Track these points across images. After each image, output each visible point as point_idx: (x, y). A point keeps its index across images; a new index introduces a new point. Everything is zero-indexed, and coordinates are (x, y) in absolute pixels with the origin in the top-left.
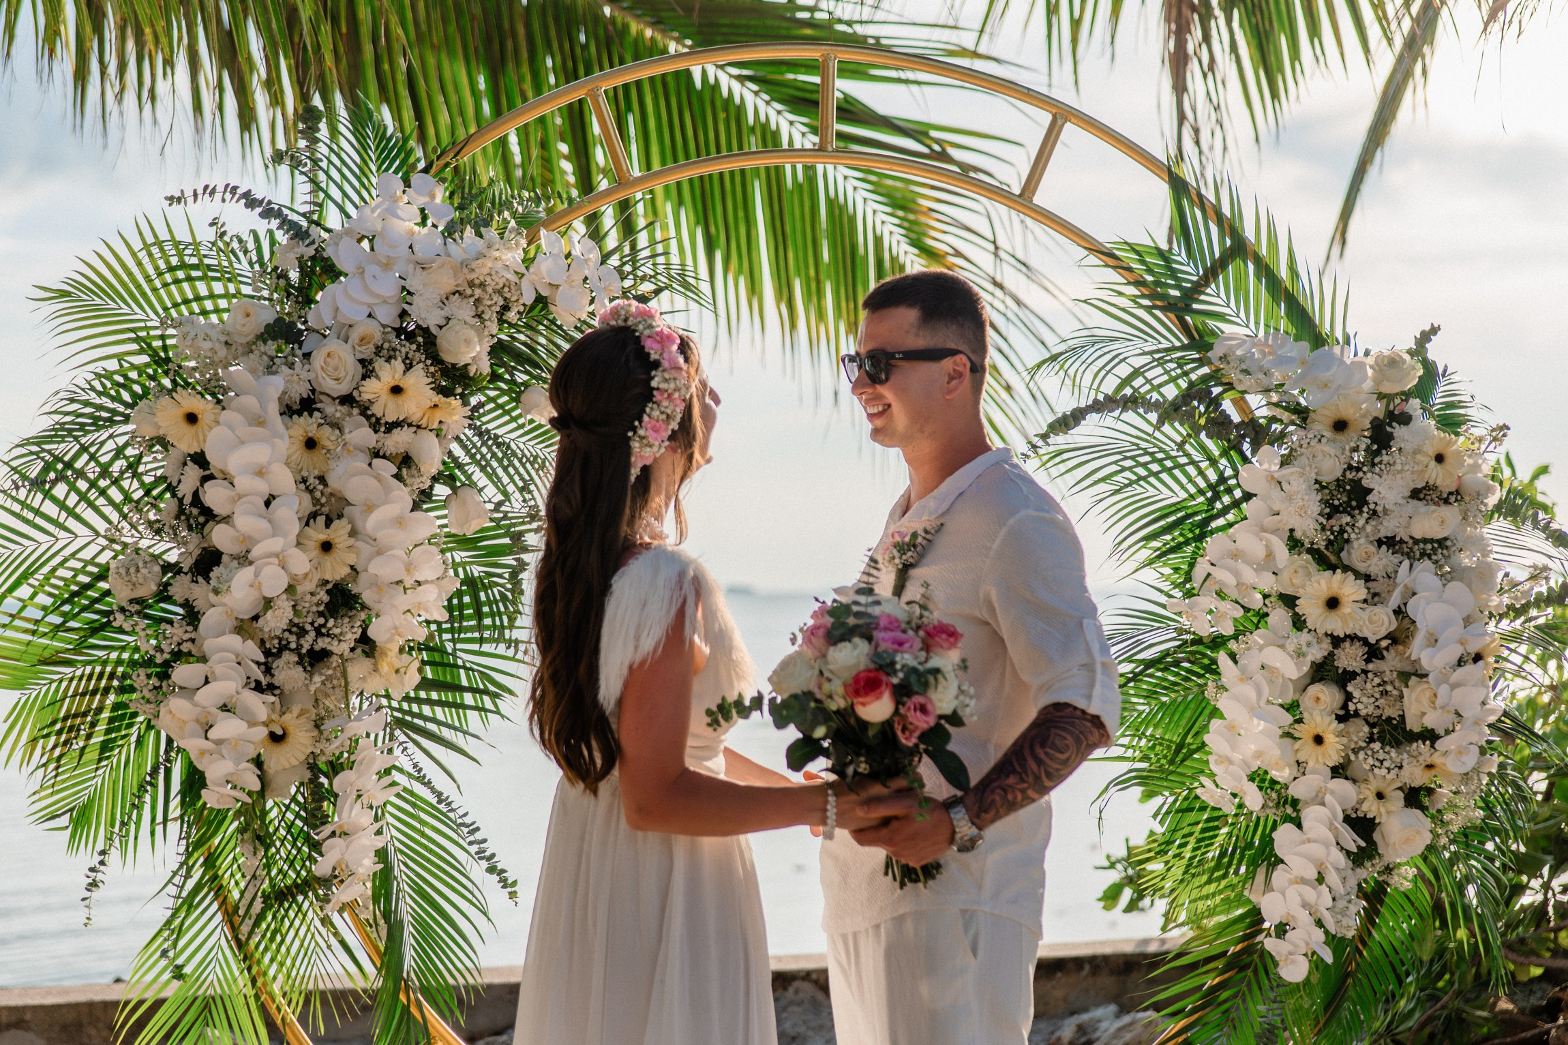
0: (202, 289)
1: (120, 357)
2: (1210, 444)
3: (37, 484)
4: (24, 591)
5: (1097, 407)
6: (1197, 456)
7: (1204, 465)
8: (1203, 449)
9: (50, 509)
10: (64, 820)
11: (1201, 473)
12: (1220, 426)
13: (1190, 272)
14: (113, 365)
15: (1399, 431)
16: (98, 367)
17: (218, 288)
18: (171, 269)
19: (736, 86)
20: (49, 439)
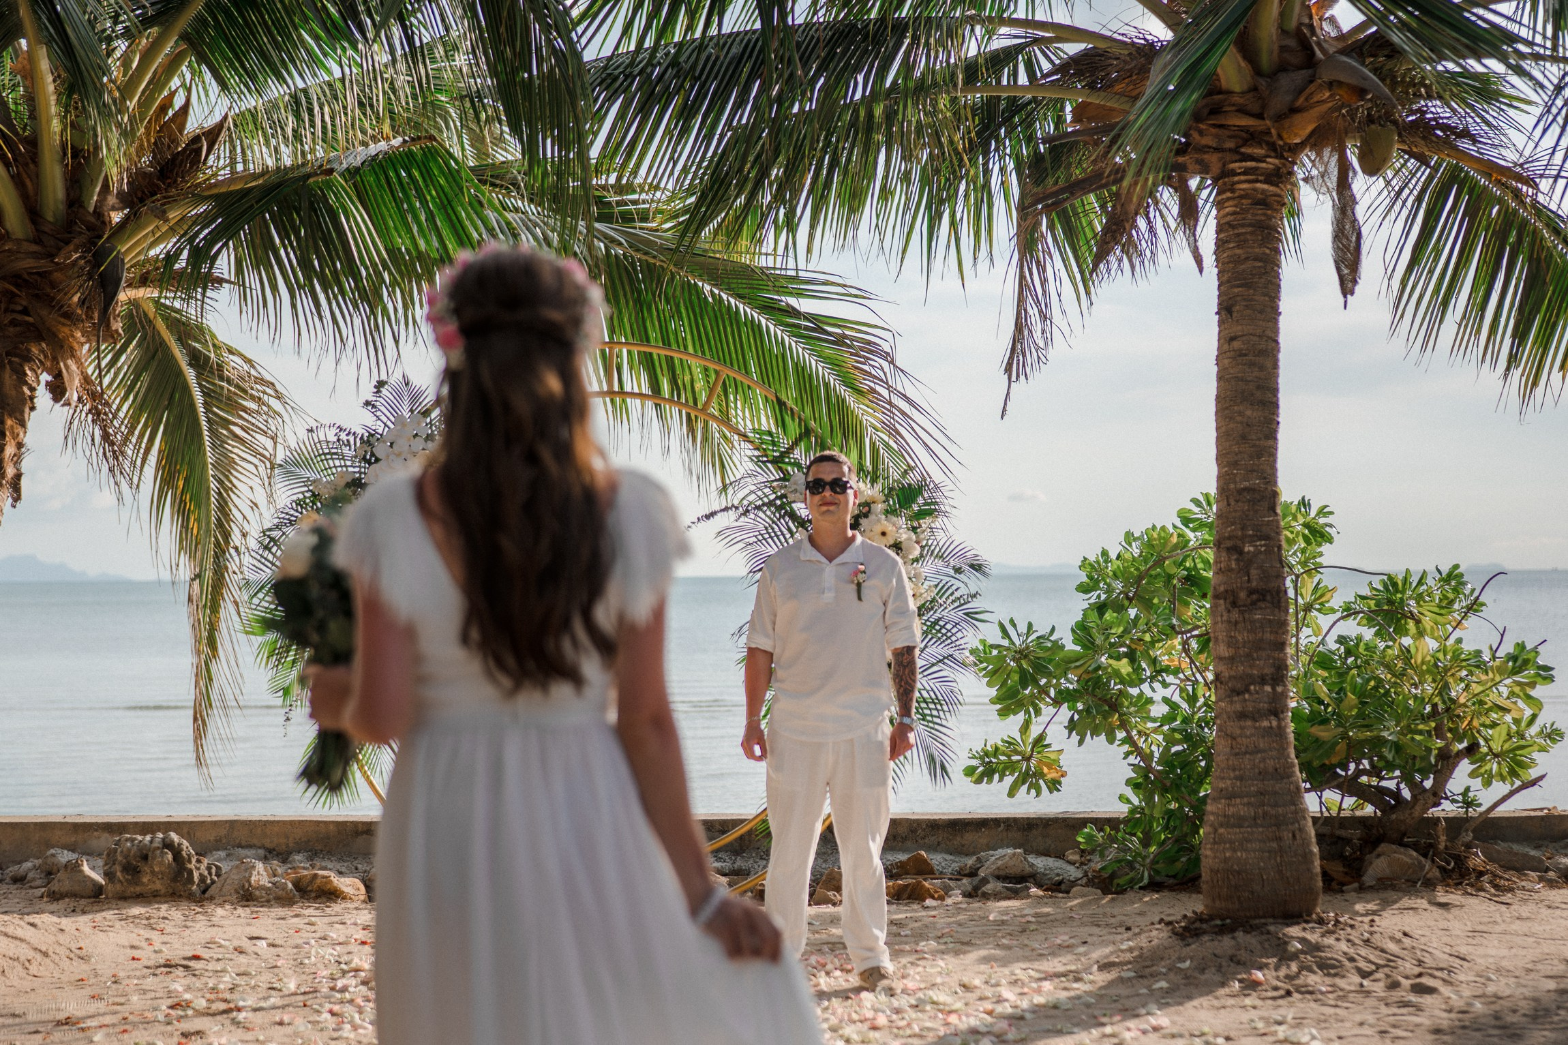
0: (331, 462)
1: (303, 493)
2: (791, 524)
3: (266, 548)
4: (261, 595)
5: (726, 509)
6: (785, 532)
7: (788, 536)
8: (789, 530)
9: (270, 557)
10: (281, 693)
11: (786, 541)
12: (793, 516)
13: (785, 443)
14: (301, 496)
15: (863, 521)
16: (294, 498)
17: (337, 463)
18: (325, 454)
19: (732, 301)
20: (270, 530)
